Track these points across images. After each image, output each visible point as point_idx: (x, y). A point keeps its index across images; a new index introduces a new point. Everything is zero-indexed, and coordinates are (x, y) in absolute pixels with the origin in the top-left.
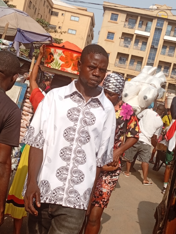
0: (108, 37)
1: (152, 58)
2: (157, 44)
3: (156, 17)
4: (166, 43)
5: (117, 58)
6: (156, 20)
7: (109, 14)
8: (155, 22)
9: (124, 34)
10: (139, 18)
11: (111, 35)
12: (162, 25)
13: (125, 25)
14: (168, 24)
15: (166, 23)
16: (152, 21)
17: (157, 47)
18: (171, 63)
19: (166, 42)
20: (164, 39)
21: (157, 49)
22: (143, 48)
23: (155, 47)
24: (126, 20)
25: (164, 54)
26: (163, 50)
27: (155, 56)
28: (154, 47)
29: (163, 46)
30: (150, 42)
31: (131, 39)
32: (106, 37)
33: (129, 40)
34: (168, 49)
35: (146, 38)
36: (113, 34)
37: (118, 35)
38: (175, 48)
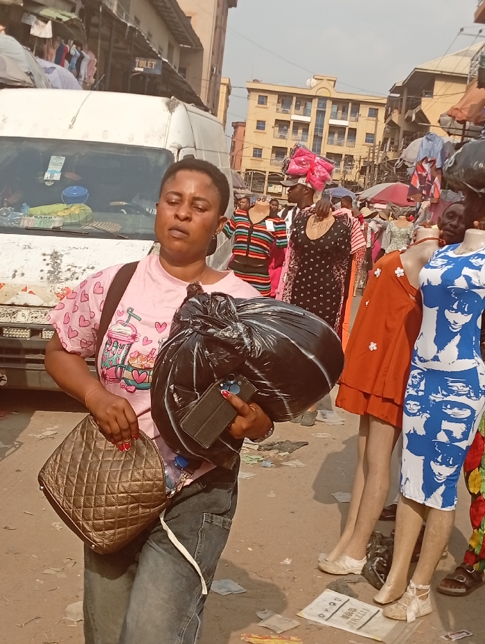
0: (258, 128)
2: (321, 131)
3: (315, 97)
4: (333, 129)
5: (272, 153)
6: (317, 99)
7: (255, 96)
8: (315, 102)
9: (277, 121)
10: (295, 98)
11: (261, 125)
12: (325, 106)
13: (277, 109)
14: (332, 104)
15: (329, 103)
16: (312, 102)
18: (341, 155)
19: (332, 127)
20: (330, 123)
21: (322, 137)
22: (304, 136)
24: (278, 102)
26: (330, 138)
27: (321, 147)
28: (318, 135)
29: (329, 133)
30: (312, 128)
31: (288, 127)
32: (255, 127)
33: (285, 128)
34: (336, 135)
35: (307, 124)
36: (264, 122)
37: (270, 123)
38: (344, 132)
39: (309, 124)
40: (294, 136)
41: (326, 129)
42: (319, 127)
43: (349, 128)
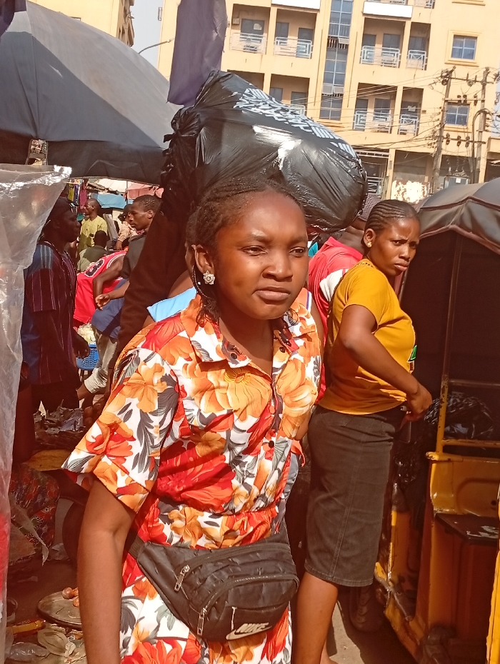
1: (334, 76)
2: (346, 32)
4: (373, 25)
9: (238, 9)
17: (348, 41)
18: (395, 88)
19: (372, 23)
20: (366, 10)
21: (347, 46)
22: (303, 49)
23: (340, 42)
25: (369, 60)
26: (366, 50)
27: (345, 71)
28: (337, 41)
29: (365, 35)
30: (322, 27)
31: (264, 23)
35: (310, 16)
38: (400, 37)
39: (316, 14)
40: (278, 48)
41: (357, 27)
42: (341, 21)
43: (413, 24)
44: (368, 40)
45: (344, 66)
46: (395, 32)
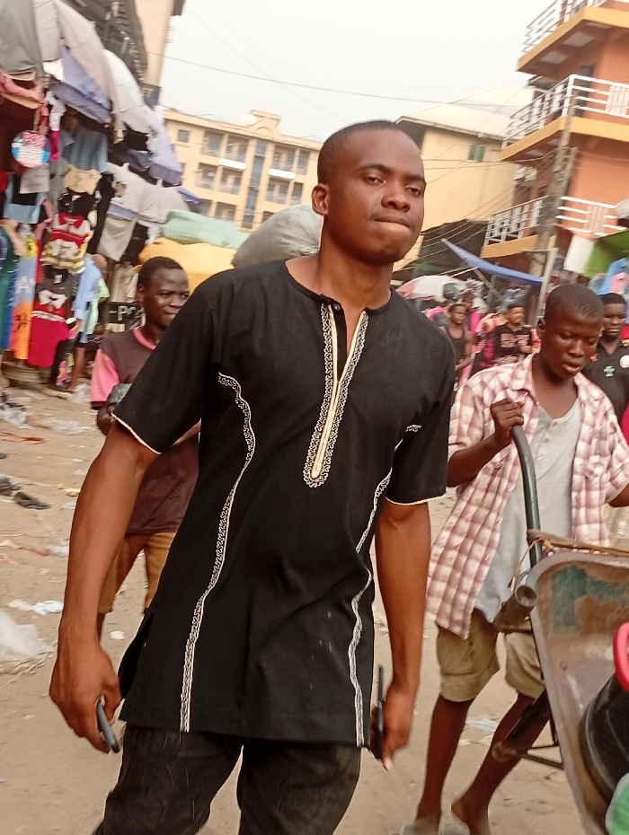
1: (251, 205)
2: (258, 183)
3: (253, 138)
4: (274, 181)
6: (255, 142)
7: (174, 130)
8: (253, 145)
9: (202, 165)
10: (225, 138)
14: (274, 149)
15: (270, 148)
16: (248, 144)
17: (259, 188)
20: (270, 173)
22: (234, 189)
24: (204, 141)
25: (270, 199)
26: (269, 193)
27: (256, 203)
28: (253, 187)
29: (269, 185)
30: (246, 178)
33: (211, 174)
34: (277, 190)
35: (239, 173)
37: (192, 167)
38: (288, 187)
39: (242, 173)
40: (222, 186)
41: (264, 181)
42: (256, 178)
43: (295, 182)
44: (271, 188)
45: (255, 200)
46: (286, 185)
